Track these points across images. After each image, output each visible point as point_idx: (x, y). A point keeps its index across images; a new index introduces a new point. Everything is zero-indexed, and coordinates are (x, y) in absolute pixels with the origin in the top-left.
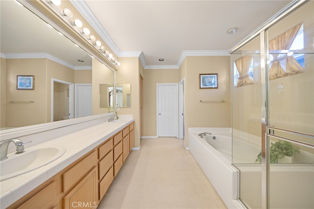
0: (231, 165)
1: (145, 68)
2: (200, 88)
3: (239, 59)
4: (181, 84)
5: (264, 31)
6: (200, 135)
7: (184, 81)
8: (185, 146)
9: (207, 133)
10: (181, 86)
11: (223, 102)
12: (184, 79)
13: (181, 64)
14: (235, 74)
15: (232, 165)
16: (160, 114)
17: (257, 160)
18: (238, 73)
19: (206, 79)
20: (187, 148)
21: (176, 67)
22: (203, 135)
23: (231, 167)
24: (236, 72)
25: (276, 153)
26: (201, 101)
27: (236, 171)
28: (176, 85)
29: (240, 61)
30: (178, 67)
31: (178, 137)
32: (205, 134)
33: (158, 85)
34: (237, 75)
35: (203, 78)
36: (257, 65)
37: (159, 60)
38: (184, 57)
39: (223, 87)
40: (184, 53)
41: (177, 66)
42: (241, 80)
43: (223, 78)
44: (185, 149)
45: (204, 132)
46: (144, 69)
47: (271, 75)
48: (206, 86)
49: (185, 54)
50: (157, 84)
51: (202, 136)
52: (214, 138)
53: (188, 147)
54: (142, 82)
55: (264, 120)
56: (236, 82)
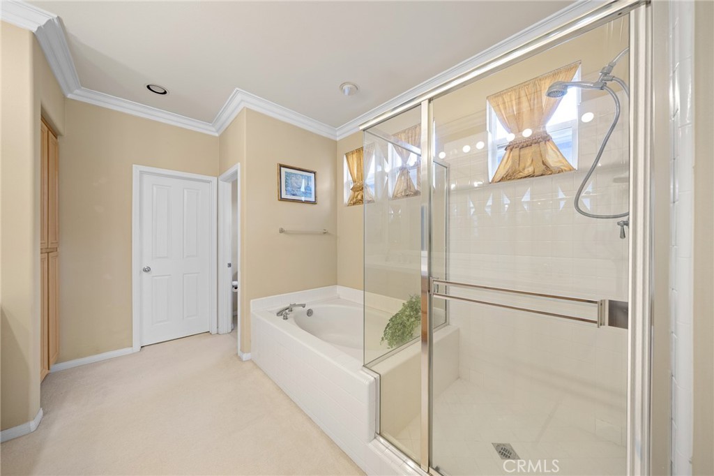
0: (362, 370)
1: (69, 96)
2: (282, 199)
3: (352, 153)
4: (225, 180)
5: (427, 101)
6: (279, 313)
7: (236, 173)
8: (239, 352)
9: (295, 305)
10: (226, 188)
11: (325, 233)
12: (238, 167)
13: (225, 127)
14: (345, 180)
15: (364, 369)
16: (147, 270)
17: (383, 339)
18: (350, 178)
19: (294, 178)
20: (245, 357)
21: (211, 131)
22: (287, 311)
23: (362, 372)
24: (347, 177)
25: (412, 320)
26: (282, 231)
27: (373, 379)
28: (209, 182)
29: (355, 156)
30: (217, 131)
31: (214, 331)
32: (290, 309)
33: (142, 173)
34: (348, 182)
35: (287, 175)
36: (380, 169)
37: (148, 87)
38: (239, 110)
39: (325, 202)
40: (239, 97)
41: (214, 129)
42: (357, 193)
43: (325, 185)
44: (240, 359)
45: (288, 305)
46: (64, 98)
47: (398, 191)
48: (293, 195)
49: (242, 100)
50: (136, 169)
51: (287, 314)
52: (310, 313)
53: (249, 352)
54: (56, 144)
55: (424, 268)
56: (347, 195)
